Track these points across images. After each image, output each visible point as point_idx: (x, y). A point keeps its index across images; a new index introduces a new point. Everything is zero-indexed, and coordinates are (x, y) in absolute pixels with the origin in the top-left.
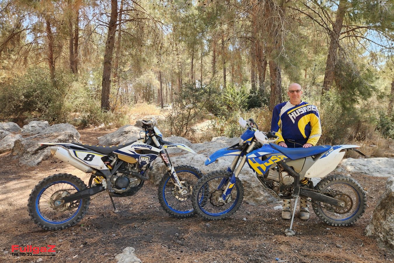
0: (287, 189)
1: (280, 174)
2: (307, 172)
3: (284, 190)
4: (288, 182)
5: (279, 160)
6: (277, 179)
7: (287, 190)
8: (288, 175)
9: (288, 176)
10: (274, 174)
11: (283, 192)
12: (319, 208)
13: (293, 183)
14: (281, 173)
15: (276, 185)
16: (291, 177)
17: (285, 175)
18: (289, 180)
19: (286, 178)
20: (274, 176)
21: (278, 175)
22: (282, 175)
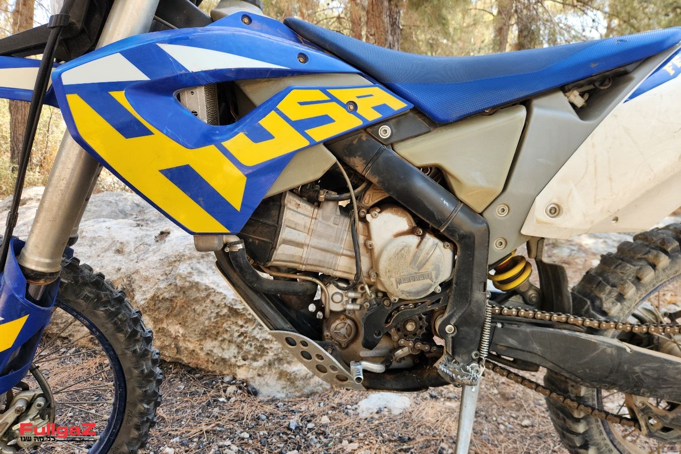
0: (410, 327)
1: (360, 225)
2: (542, 203)
3: (388, 335)
4: (412, 278)
5: (344, 123)
6: (343, 266)
7: (406, 335)
8: (412, 232)
9: (413, 240)
10: (320, 228)
11: (383, 345)
12: (594, 426)
13: (445, 285)
14: (363, 220)
15: (337, 308)
16: (430, 240)
17: (389, 235)
18: (418, 262)
19: (400, 254)
20: (323, 243)
21: (347, 237)
22: (369, 237)
